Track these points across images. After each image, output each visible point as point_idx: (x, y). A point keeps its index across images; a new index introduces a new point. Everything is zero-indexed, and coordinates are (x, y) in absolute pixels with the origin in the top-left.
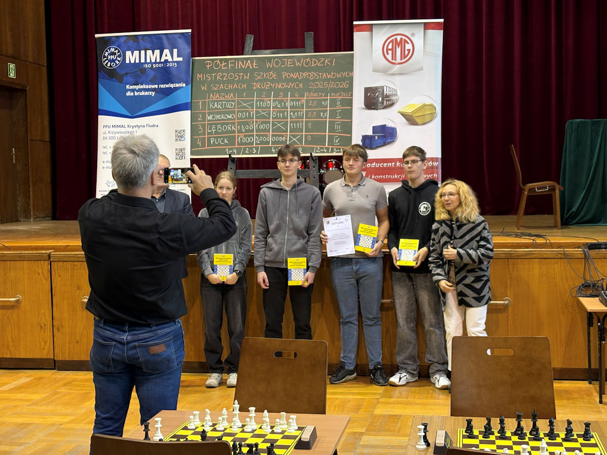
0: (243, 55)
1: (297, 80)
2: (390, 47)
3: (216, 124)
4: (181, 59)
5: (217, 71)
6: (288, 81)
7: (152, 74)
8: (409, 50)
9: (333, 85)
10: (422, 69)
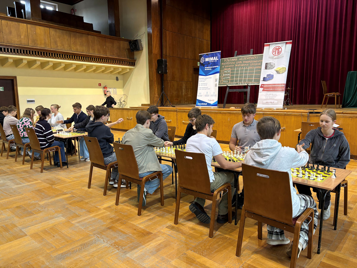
0: (233, 57)
1: (247, 63)
2: (274, 50)
3: (225, 77)
4: (218, 59)
5: (227, 62)
6: (244, 63)
7: (211, 64)
8: (280, 51)
9: (256, 64)
10: (283, 57)
